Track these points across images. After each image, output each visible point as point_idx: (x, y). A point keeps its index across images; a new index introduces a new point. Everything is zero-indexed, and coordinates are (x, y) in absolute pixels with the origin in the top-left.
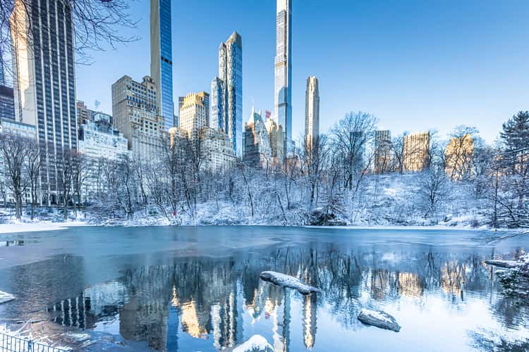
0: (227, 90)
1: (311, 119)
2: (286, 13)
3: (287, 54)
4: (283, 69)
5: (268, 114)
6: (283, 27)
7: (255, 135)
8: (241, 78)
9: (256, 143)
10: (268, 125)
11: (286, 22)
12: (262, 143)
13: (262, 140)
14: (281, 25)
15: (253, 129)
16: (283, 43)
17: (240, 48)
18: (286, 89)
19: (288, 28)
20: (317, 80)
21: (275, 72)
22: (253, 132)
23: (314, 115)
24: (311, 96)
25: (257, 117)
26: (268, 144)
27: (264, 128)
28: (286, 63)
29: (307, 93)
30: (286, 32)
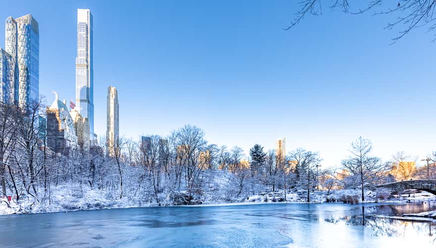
0: (17, 66)
1: (112, 120)
2: (87, 26)
3: (89, 60)
4: (85, 71)
5: (73, 105)
6: (85, 36)
7: (60, 121)
8: (37, 61)
9: (60, 128)
10: (74, 115)
11: (87, 34)
12: (68, 130)
13: (67, 127)
14: (82, 33)
15: (57, 115)
16: (84, 50)
17: (37, 33)
18: (88, 89)
19: (89, 39)
20: (116, 91)
21: (77, 70)
22: (58, 118)
23: (115, 117)
24: (112, 101)
25: (60, 104)
26: (74, 132)
27: (70, 116)
28: (87, 66)
29: (108, 97)
30: (87, 42)
